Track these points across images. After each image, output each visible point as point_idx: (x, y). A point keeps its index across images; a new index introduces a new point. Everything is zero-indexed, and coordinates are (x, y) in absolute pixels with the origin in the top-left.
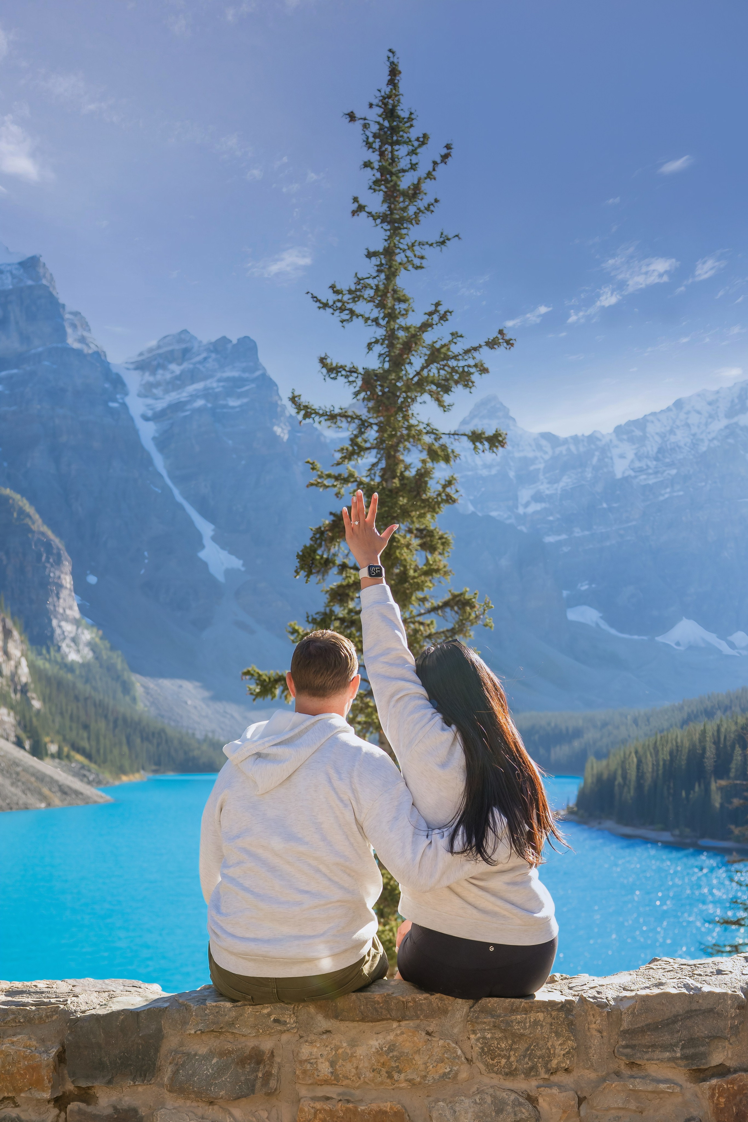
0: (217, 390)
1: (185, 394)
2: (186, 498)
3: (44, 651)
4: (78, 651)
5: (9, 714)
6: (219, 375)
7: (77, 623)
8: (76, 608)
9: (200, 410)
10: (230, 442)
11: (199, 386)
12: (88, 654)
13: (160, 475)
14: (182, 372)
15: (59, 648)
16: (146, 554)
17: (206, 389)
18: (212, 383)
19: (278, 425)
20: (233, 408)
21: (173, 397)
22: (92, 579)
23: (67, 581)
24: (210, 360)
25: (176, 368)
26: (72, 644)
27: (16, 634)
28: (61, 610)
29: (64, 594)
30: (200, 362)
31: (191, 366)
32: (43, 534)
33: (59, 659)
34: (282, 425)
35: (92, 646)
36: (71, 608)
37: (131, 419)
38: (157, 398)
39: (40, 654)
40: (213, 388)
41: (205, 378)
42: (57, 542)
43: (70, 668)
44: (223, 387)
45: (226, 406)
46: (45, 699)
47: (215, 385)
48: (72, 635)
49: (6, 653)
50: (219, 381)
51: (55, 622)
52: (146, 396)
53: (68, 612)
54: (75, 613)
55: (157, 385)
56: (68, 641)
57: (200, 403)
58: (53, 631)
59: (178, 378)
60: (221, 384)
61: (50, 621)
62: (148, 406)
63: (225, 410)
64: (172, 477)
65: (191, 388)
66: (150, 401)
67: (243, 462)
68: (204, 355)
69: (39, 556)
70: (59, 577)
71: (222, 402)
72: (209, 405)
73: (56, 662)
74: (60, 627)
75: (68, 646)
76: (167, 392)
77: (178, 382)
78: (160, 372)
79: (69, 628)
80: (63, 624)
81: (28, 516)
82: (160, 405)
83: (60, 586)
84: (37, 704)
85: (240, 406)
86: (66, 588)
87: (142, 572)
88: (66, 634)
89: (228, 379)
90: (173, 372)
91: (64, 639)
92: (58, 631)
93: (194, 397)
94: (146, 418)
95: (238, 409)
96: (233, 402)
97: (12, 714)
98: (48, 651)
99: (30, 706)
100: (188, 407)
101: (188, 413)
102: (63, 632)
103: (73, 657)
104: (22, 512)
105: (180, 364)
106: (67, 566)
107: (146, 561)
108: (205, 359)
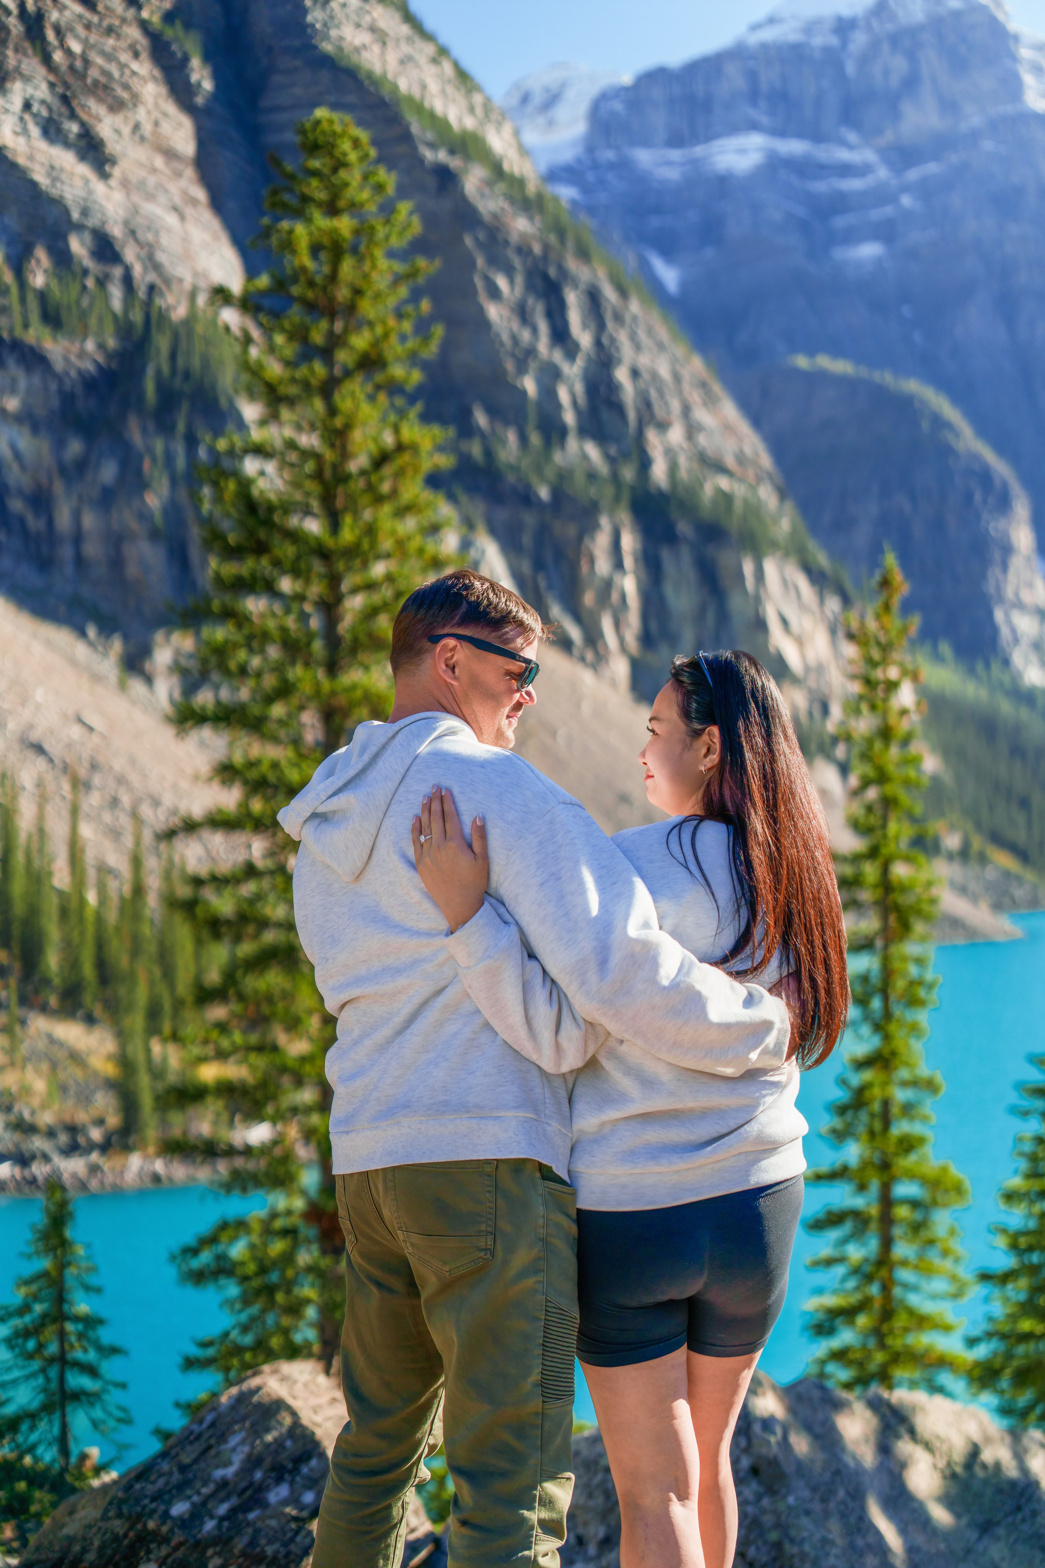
3: (980, 667)
4: (1042, 666)
15: (1006, 662)
23: (1024, 538)
26: (1032, 653)
28: (1009, 592)
29: (1017, 563)
32: (976, 458)
33: (1006, 680)
36: (1029, 586)
39: (971, 671)
42: (1000, 467)
43: (1028, 698)
46: (949, 755)
48: (1033, 636)
51: (999, 615)
53: (1027, 595)
56: (1024, 648)
58: (995, 631)
61: (990, 614)
69: (968, 498)
70: (1006, 533)
73: (1002, 688)
74: (1009, 621)
75: (1025, 656)
79: (1026, 624)
80: (1016, 617)
81: (948, 426)
83: (1007, 549)
86: (1021, 550)
88: (1020, 634)
91: (1017, 643)
92: (1005, 632)
98: (988, 666)
102: (1016, 632)
103: (1035, 678)
104: (939, 422)
106: (1022, 509)
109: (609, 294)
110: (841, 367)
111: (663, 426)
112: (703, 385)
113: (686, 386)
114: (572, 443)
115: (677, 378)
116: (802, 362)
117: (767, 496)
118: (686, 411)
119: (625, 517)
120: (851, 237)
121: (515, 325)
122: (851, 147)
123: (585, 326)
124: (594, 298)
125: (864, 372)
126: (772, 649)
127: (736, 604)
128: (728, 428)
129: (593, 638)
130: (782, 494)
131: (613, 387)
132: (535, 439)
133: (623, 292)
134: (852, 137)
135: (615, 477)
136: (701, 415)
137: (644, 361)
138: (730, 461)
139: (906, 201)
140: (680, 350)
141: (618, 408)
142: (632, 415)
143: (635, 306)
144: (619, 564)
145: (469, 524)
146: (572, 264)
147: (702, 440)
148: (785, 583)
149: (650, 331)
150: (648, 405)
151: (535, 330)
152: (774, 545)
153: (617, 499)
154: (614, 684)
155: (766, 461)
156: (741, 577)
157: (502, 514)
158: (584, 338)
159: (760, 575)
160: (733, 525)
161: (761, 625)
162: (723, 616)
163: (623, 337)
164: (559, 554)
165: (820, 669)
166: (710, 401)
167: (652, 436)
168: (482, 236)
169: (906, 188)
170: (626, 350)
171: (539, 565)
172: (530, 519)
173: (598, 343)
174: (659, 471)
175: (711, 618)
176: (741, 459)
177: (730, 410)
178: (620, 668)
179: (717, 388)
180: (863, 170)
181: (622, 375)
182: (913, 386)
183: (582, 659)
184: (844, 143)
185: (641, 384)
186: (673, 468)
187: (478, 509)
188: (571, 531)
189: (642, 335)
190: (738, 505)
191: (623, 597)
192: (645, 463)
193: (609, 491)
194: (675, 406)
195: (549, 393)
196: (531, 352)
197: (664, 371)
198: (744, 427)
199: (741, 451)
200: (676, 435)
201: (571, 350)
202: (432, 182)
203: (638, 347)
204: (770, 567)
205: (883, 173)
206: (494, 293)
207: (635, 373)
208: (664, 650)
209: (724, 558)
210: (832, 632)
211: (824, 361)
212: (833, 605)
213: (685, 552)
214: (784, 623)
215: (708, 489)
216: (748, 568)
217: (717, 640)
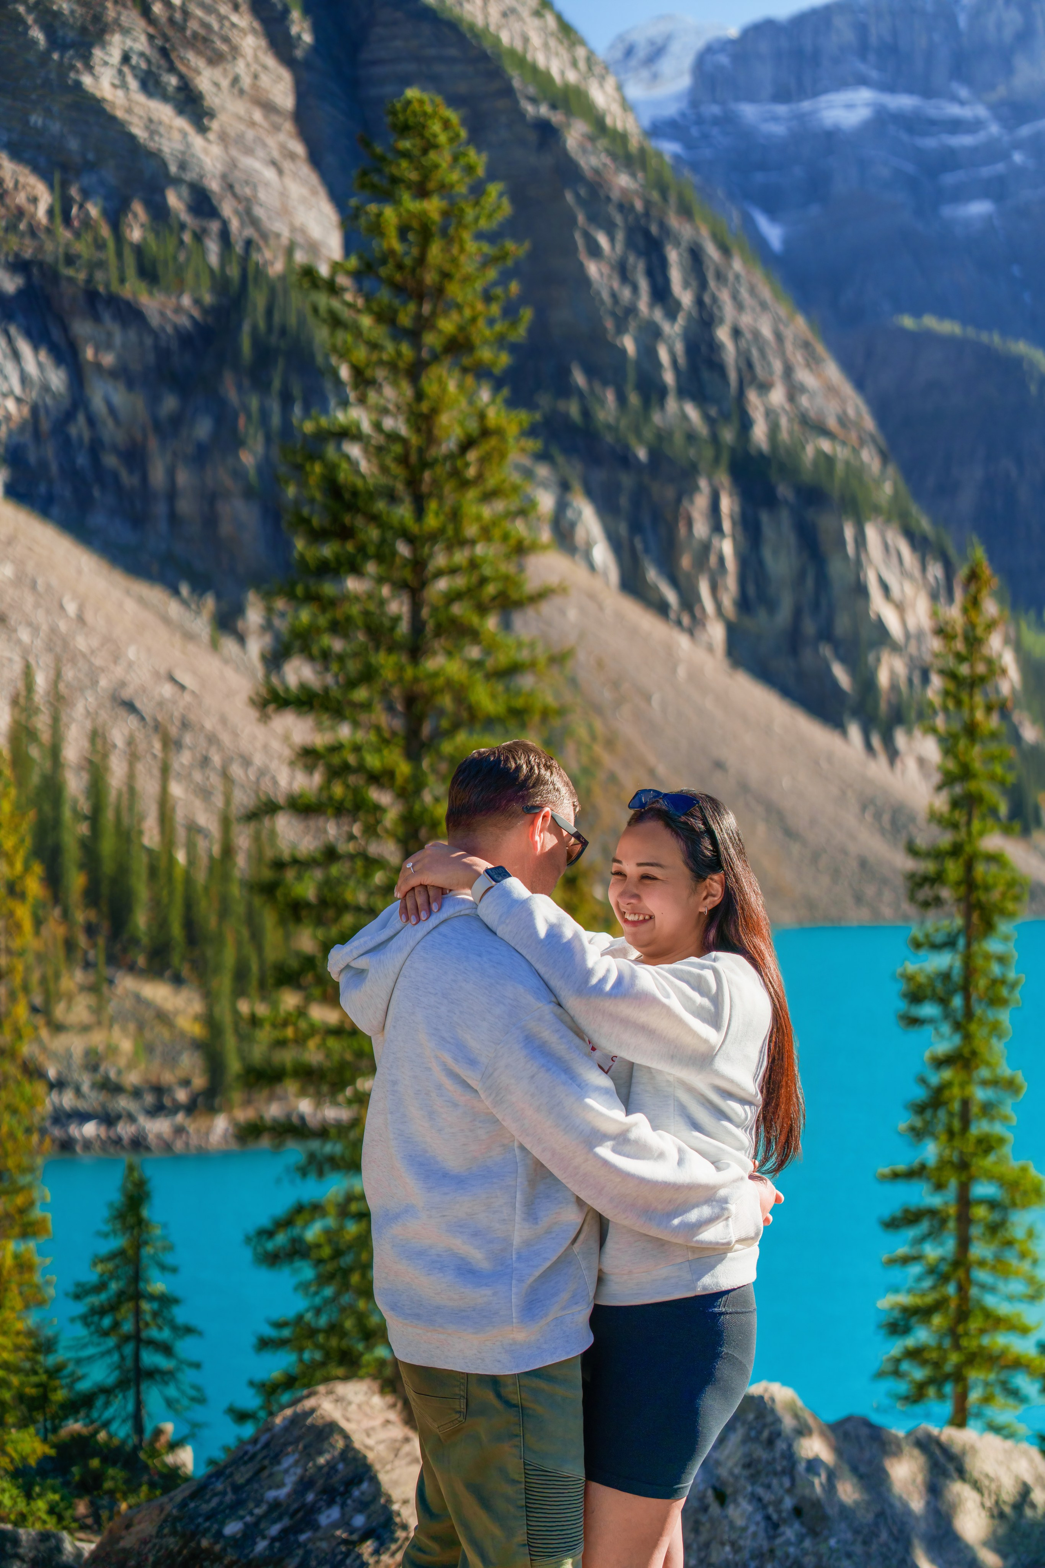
84: (1029, 734)
99: (1018, 736)
109: (712, 251)
110: (948, 327)
111: (764, 388)
112: (806, 345)
113: (789, 346)
114: (672, 404)
115: (779, 337)
116: (908, 322)
117: (869, 458)
118: (788, 371)
119: (724, 479)
120: (960, 195)
121: (616, 284)
122: (962, 103)
123: (686, 285)
124: (695, 255)
125: (971, 332)
126: (873, 616)
127: (836, 568)
128: (831, 390)
129: (690, 601)
130: (885, 458)
131: (714, 347)
132: (634, 399)
133: (725, 250)
134: (963, 92)
135: (715, 438)
136: (804, 376)
137: (746, 320)
138: (832, 423)
139: (1018, 157)
140: (782, 310)
141: (719, 368)
142: (733, 376)
143: (737, 265)
144: (717, 528)
145: (565, 487)
146: (674, 222)
147: (804, 401)
148: (886, 547)
149: (752, 291)
150: (750, 365)
151: (635, 289)
152: (876, 509)
153: (717, 460)
154: (710, 649)
155: (869, 423)
156: (842, 542)
157: (600, 476)
158: (686, 298)
159: (861, 541)
160: (835, 488)
161: (862, 590)
162: (822, 580)
163: (725, 296)
164: (657, 516)
165: (920, 637)
166: (813, 362)
167: (753, 396)
168: (583, 192)
169: (1017, 145)
170: (728, 309)
171: (636, 527)
172: (627, 480)
173: (699, 302)
174: (760, 432)
175: (810, 583)
176: (843, 421)
177: (833, 371)
178: (717, 632)
179: (820, 349)
180: (974, 126)
181: (723, 334)
182: (1021, 348)
183: (679, 623)
184: (954, 98)
185: (743, 344)
186: (774, 429)
187: (574, 471)
188: (670, 493)
189: (744, 294)
190: (840, 468)
191: (721, 559)
192: (745, 424)
193: (708, 453)
194: (778, 366)
195: (648, 352)
196: (631, 310)
197: (766, 331)
198: (847, 389)
199: (845, 412)
200: (777, 396)
201: (672, 309)
202: (532, 137)
203: (740, 306)
204: (871, 533)
205: (994, 129)
206: (595, 251)
207: (736, 333)
208: (762, 615)
209: (825, 522)
210: (934, 597)
211: (930, 322)
212: (936, 571)
213: (785, 515)
214: (885, 588)
215: (810, 451)
216: (849, 533)
217: (816, 606)
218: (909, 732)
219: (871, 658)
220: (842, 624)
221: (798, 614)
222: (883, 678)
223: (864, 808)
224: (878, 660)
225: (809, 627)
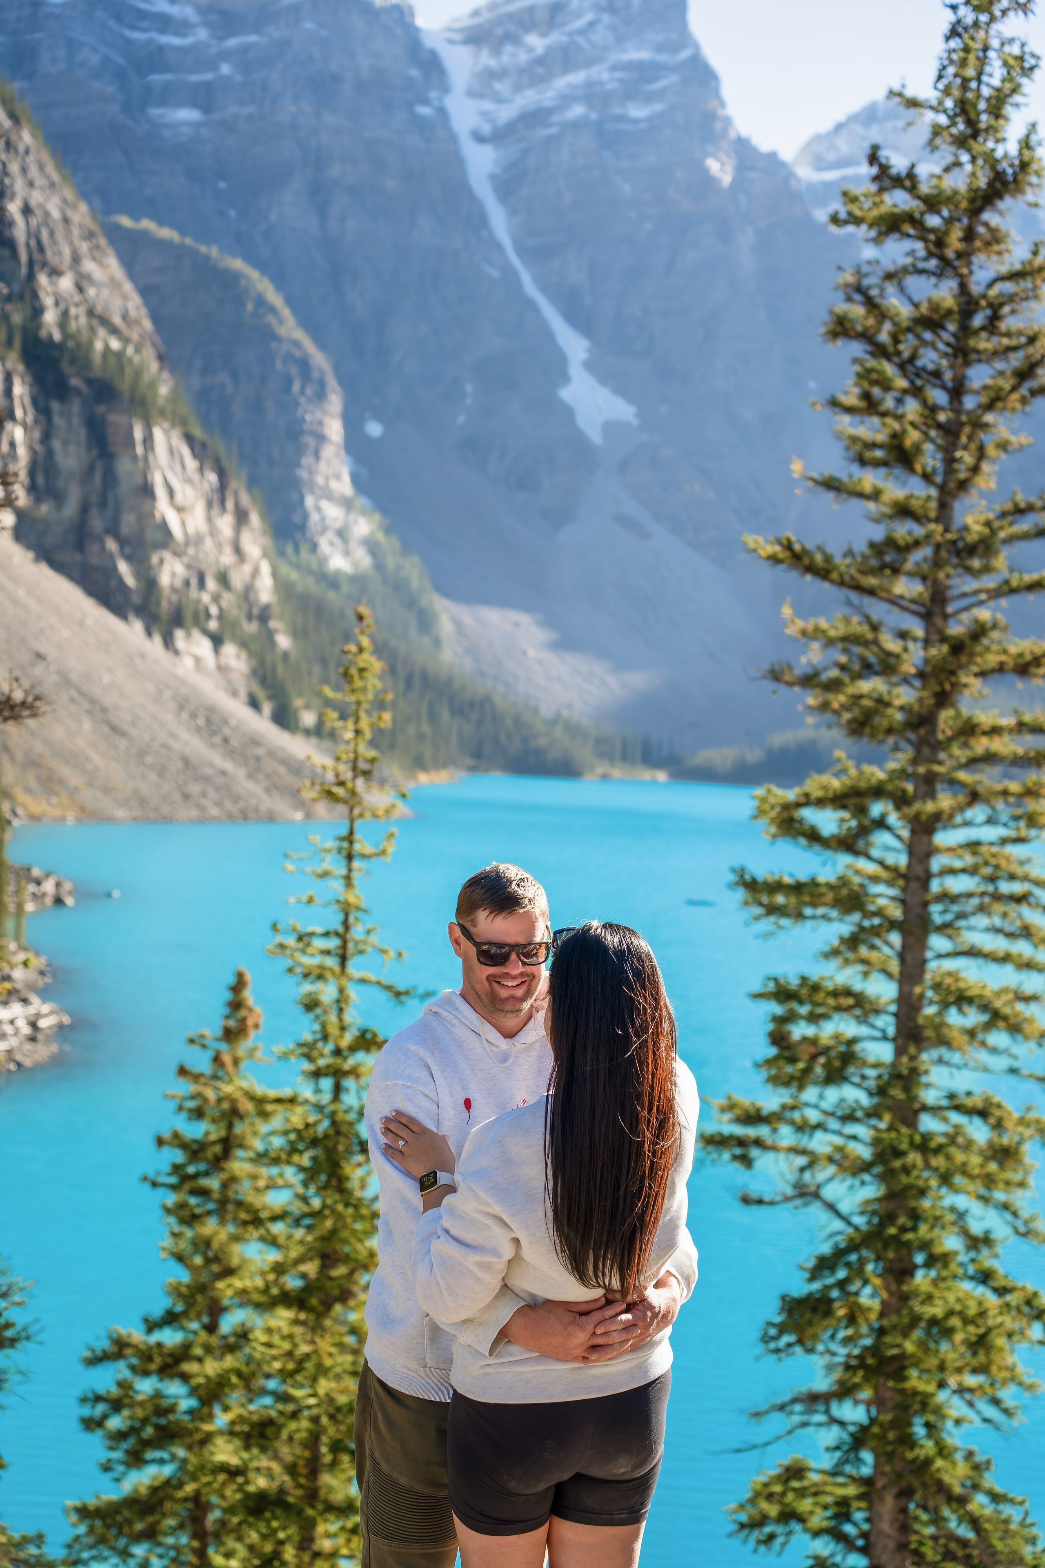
0: (610, 87)
1: (550, 94)
2: (544, 289)
3: (290, 550)
4: (347, 553)
5: (238, 657)
6: (615, 57)
7: (347, 504)
8: (346, 478)
9: (576, 126)
10: (627, 188)
11: (577, 77)
12: (364, 560)
13: (498, 246)
14: (549, 50)
15: (314, 547)
16: (469, 388)
17: (589, 84)
18: (601, 73)
19: (717, 159)
20: (636, 121)
21: (529, 98)
22: (374, 429)
23: (335, 429)
24: (599, 27)
25: (536, 42)
26: (337, 541)
27: (255, 519)
28: (320, 480)
29: (328, 452)
30: (581, 32)
31: (564, 39)
32: (297, 343)
33: (314, 565)
34: (723, 157)
35: (372, 546)
36: (338, 477)
37: (453, 139)
38: (499, 100)
40: (601, 83)
41: (589, 63)
42: (319, 358)
43: (332, 581)
44: (621, 81)
45: (623, 118)
46: (297, 633)
47: (605, 76)
48: (338, 524)
49: (238, 550)
50: (614, 68)
51: (309, 501)
52: (481, 96)
53: (334, 485)
54: (344, 486)
55: (499, 74)
56: (330, 535)
57: (577, 111)
58: (305, 516)
59: (540, 61)
60: (618, 75)
61: (302, 498)
62: (484, 114)
63: (622, 126)
64: (520, 250)
65: (564, 82)
66: (488, 105)
67: (648, 226)
68: (589, 17)
69: (288, 382)
70: (320, 423)
71: (617, 110)
72: (594, 116)
73: (309, 571)
74: (318, 509)
75: (331, 544)
76: (518, 88)
77: (540, 70)
78: (509, 48)
79: (333, 512)
80: (325, 505)
81: (272, 310)
82: (506, 113)
83: (321, 438)
84: (283, 641)
85: (649, 119)
86: (330, 441)
87: (461, 419)
88: (328, 522)
89: (629, 66)
90: (531, 50)
91: (324, 530)
92: (314, 517)
93: (567, 99)
94: (479, 138)
95: (644, 125)
96: (637, 111)
97: (244, 655)
98: (297, 550)
99: (272, 643)
100: (556, 118)
101: (554, 130)
102: (323, 519)
103: (338, 562)
104: (261, 302)
105: (544, 35)
106: (335, 402)
107: (469, 401)
108: (591, 25)
110: (166, 233)
111: (54, 273)
112: (90, 235)
113: (76, 231)
115: (66, 220)
116: (125, 221)
117: (149, 359)
118: (76, 260)
119: (16, 364)
120: (166, 98)
125: (188, 241)
126: (158, 516)
127: (123, 466)
128: (113, 283)
130: (161, 358)
131: (8, 223)
133: (16, 121)
136: (89, 266)
137: (36, 198)
138: (117, 320)
139: (225, 69)
140: (69, 194)
141: (11, 246)
142: (24, 257)
143: (27, 137)
144: (8, 409)
147: (91, 292)
148: (171, 451)
149: (41, 168)
150: (39, 244)
152: (160, 411)
153: (9, 340)
155: (148, 325)
156: (131, 440)
159: (148, 441)
160: (124, 385)
161: (147, 491)
162: (110, 478)
163: (14, 169)
165: (198, 540)
166: (97, 252)
167: (42, 280)
169: (225, 56)
170: (19, 185)
174: (50, 319)
175: (98, 477)
176: (125, 317)
177: (114, 265)
178: (6, 518)
179: (103, 242)
180: (182, 27)
181: (14, 210)
182: (238, 265)
185: (34, 222)
186: (63, 317)
189: (34, 172)
190: (127, 367)
191: (12, 445)
192: (37, 309)
194: (67, 252)
197: (56, 214)
198: (128, 287)
199: (127, 310)
200: (66, 283)
203: (31, 184)
204: (158, 434)
205: (202, 34)
207: (27, 210)
208: (50, 506)
209: (114, 418)
210: (209, 505)
211: (147, 224)
212: (212, 477)
213: (76, 406)
214: (171, 493)
215: (99, 346)
216: (138, 434)
217: (103, 504)
218: (189, 635)
219: (154, 559)
220: (128, 522)
221: (85, 508)
222: (165, 580)
223: (181, 708)
224: (162, 561)
225: (97, 523)
